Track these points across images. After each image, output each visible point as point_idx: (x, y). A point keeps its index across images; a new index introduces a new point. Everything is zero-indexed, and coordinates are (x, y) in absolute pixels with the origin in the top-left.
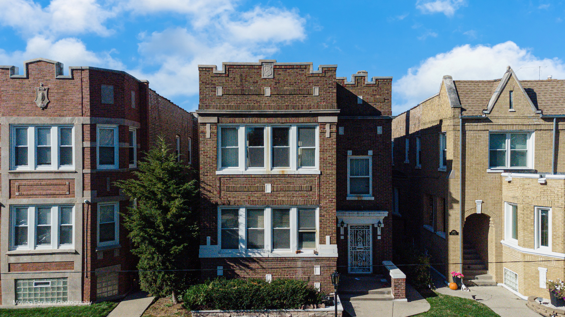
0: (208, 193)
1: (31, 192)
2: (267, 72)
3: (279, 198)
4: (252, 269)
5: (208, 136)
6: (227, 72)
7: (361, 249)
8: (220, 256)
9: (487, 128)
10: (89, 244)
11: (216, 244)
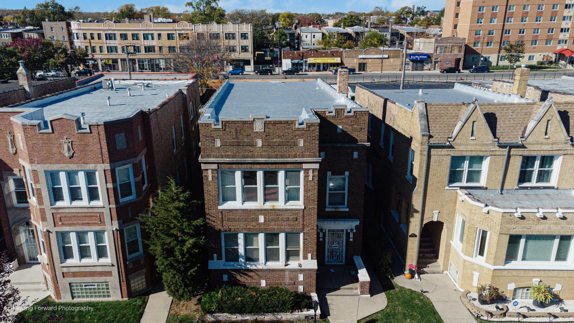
0: (213, 223)
1: (71, 222)
2: (259, 127)
3: (270, 227)
4: (250, 276)
5: (210, 179)
6: (224, 127)
7: (337, 246)
8: (224, 268)
9: (449, 153)
10: (122, 259)
11: (221, 259)
